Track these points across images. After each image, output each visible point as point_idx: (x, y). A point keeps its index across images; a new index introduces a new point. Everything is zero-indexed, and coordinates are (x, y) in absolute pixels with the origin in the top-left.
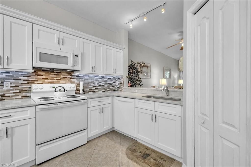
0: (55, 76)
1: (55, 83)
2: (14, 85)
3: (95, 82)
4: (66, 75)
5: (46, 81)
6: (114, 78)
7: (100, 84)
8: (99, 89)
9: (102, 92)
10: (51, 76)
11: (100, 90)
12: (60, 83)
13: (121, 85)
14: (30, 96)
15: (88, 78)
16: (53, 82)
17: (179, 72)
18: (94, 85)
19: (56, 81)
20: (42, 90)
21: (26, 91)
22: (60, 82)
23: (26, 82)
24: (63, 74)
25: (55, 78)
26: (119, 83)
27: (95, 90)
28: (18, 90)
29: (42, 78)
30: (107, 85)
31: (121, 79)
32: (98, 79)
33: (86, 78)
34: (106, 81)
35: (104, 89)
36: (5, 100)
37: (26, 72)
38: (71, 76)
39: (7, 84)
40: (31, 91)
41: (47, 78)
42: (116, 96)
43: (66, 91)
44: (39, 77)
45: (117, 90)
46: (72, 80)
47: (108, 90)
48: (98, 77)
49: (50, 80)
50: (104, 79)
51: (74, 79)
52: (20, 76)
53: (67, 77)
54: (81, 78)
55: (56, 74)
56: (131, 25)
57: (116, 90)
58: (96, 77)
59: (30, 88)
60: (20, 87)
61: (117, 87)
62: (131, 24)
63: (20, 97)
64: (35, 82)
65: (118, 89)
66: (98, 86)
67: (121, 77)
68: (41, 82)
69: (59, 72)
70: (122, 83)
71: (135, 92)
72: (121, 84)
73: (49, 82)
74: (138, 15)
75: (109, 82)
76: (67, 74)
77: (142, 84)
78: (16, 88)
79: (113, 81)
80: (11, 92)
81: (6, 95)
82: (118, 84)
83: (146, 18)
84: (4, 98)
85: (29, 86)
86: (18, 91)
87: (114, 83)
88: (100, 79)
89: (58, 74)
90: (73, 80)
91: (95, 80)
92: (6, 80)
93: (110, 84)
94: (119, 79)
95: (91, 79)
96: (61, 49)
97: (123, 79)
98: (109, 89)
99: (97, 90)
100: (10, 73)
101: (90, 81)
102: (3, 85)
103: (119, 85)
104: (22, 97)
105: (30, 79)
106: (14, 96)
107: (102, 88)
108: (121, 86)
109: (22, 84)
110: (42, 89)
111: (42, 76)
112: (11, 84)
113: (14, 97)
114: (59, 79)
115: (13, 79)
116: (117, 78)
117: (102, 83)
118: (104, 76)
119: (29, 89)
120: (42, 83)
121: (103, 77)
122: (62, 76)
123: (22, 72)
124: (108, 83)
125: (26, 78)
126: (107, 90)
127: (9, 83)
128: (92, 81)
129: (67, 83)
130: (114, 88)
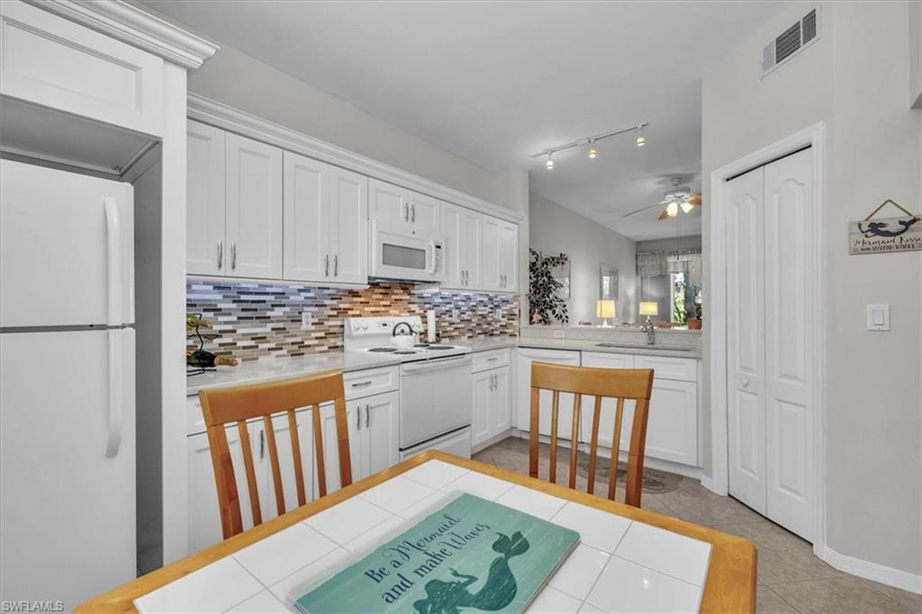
0: (381, 297)
1: (381, 316)
2: (316, 321)
3: (453, 311)
4: (401, 294)
5: (366, 309)
6: (491, 299)
7: (463, 316)
8: (462, 331)
9: (466, 338)
10: (374, 297)
11: (463, 334)
12: (391, 315)
13: (513, 320)
14: (343, 346)
15: (440, 301)
16: (378, 312)
17: (639, 278)
18: (450, 319)
19: (384, 309)
20: (367, 332)
21: (335, 333)
22: (391, 312)
23: (335, 313)
24: (395, 291)
25: (382, 303)
26: (505, 312)
27: (453, 334)
28: (323, 331)
29: (361, 303)
30: (476, 320)
31: (512, 303)
32: (460, 303)
33: (436, 301)
34: (474, 308)
35: (471, 330)
36: (303, 354)
37: (334, 289)
38: (408, 297)
39: (307, 317)
40: (343, 333)
41: (368, 303)
42: (520, 347)
43: (414, 334)
44: (356, 299)
45: (498, 332)
46: (411, 306)
47: (479, 334)
48: (458, 298)
49: (374, 306)
50: (472, 303)
51: (414, 303)
52: (325, 297)
53: (401, 300)
54: (427, 300)
55: (383, 291)
56: (550, 163)
57: (495, 332)
58: (455, 298)
59: (342, 326)
60: (326, 323)
61: (500, 324)
62: (550, 159)
63: (326, 348)
64: (350, 312)
65: (502, 330)
66: (459, 321)
67: (512, 296)
68: (358, 313)
69: (388, 285)
70: (516, 315)
71: (559, 336)
72: (511, 316)
73: (372, 312)
74: (572, 141)
75: (481, 310)
76: (401, 291)
77: (567, 317)
78: (320, 327)
79: (487, 309)
80: (313, 335)
81: (306, 343)
82: (503, 317)
83: (594, 151)
84: (302, 350)
85: (339, 323)
86: (323, 334)
87: (491, 315)
88: (463, 303)
89: (388, 291)
90: (413, 307)
91: (452, 306)
92: (306, 309)
93: (484, 316)
94: (507, 302)
95: (447, 303)
96: (414, 233)
97: (519, 301)
98: (480, 331)
99: (457, 333)
100: (312, 290)
101: (444, 309)
102: (301, 321)
103: (506, 319)
104: (329, 348)
105: (342, 306)
106: (317, 345)
107: (467, 328)
108: (511, 322)
109: (329, 316)
110: (366, 329)
111: (360, 296)
112: (313, 317)
113: (317, 349)
114: (388, 303)
115: (316, 306)
116: (498, 299)
117: (467, 313)
118: (471, 294)
119: (340, 330)
120: (360, 316)
121: (468, 298)
122: (394, 297)
123: (328, 288)
124: (479, 313)
125: (335, 302)
126: (477, 332)
127: (310, 314)
128: (447, 309)
129: (402, 314)
130: (491, 328)
